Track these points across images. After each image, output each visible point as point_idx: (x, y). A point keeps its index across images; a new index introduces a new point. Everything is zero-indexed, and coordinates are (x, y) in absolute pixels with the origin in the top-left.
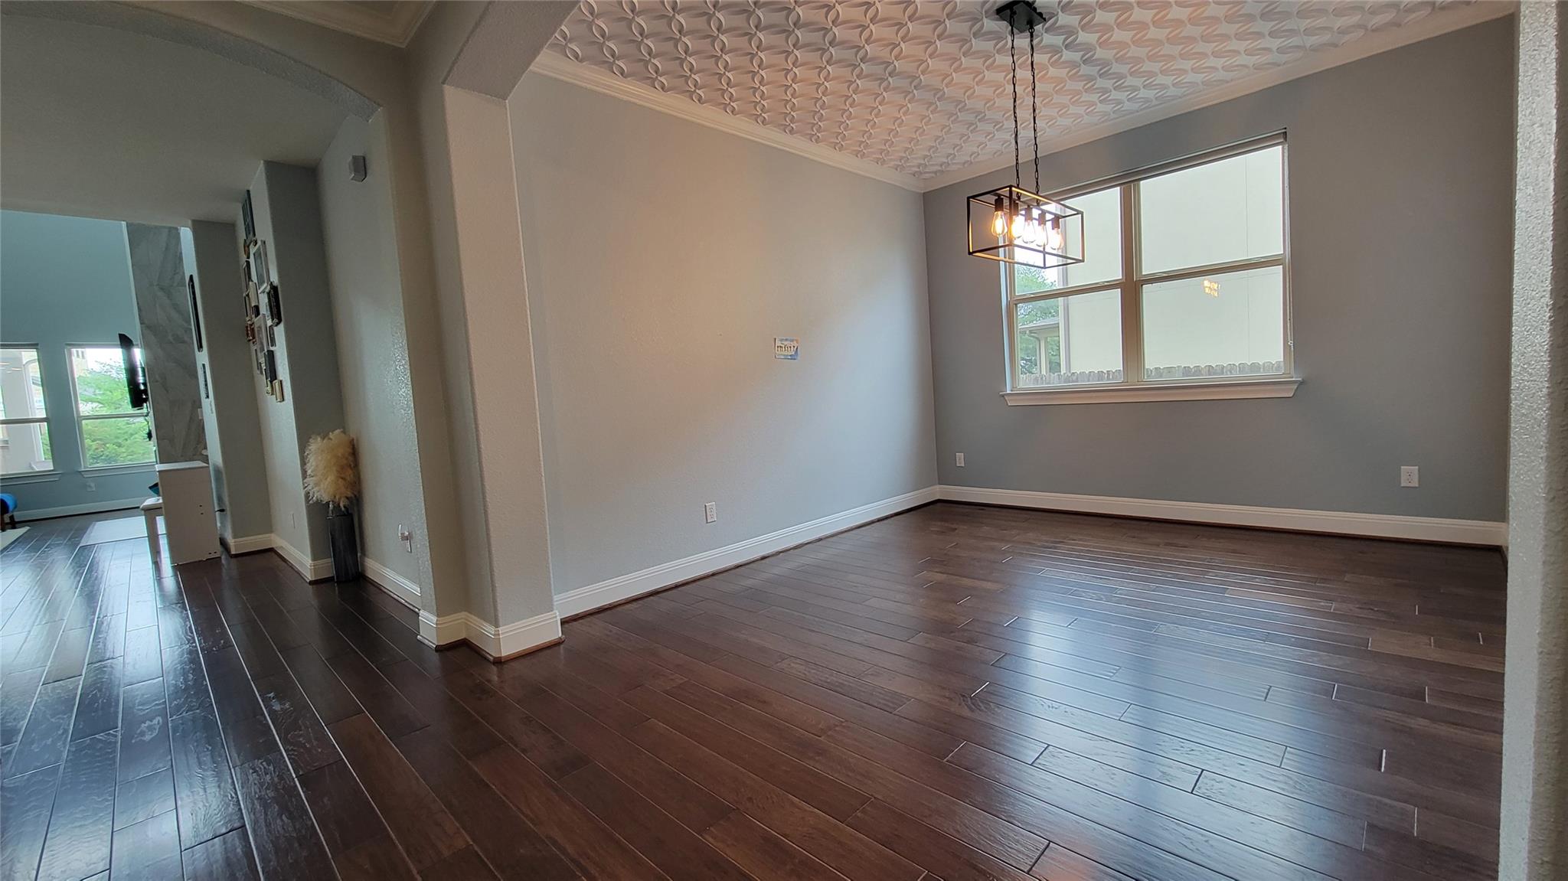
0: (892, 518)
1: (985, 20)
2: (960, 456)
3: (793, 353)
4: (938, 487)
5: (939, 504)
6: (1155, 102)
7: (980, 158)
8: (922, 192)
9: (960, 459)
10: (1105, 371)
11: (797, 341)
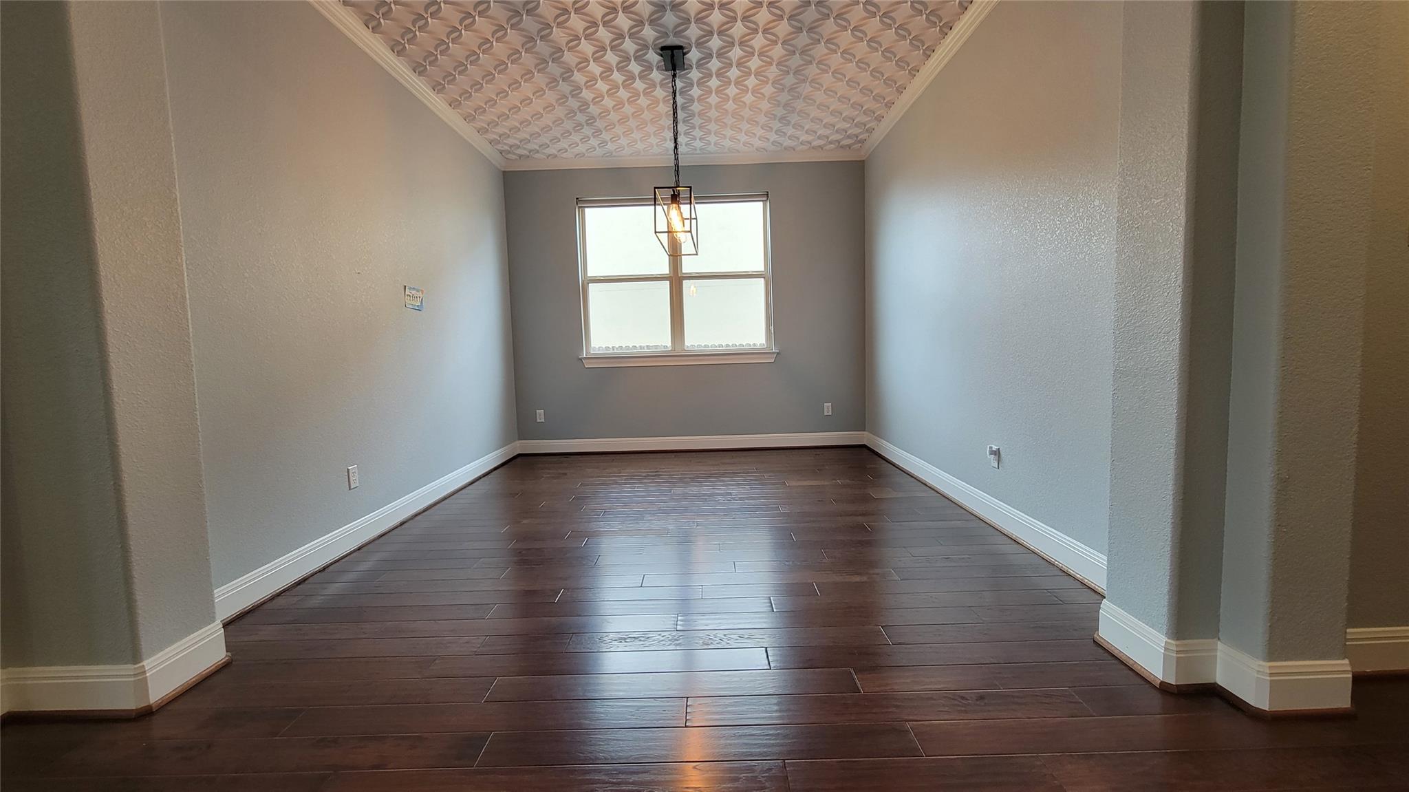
0: (492, 473)
1: (651, 50)
2: (540, 413)
3: (419, 304)
4: (518, 443)
5: (519, 459)
6: (698, 152)
7: (565, 155)
8: (503, 170)
9: (540, 415)
10: (611, 347)
11: (422, 291)
